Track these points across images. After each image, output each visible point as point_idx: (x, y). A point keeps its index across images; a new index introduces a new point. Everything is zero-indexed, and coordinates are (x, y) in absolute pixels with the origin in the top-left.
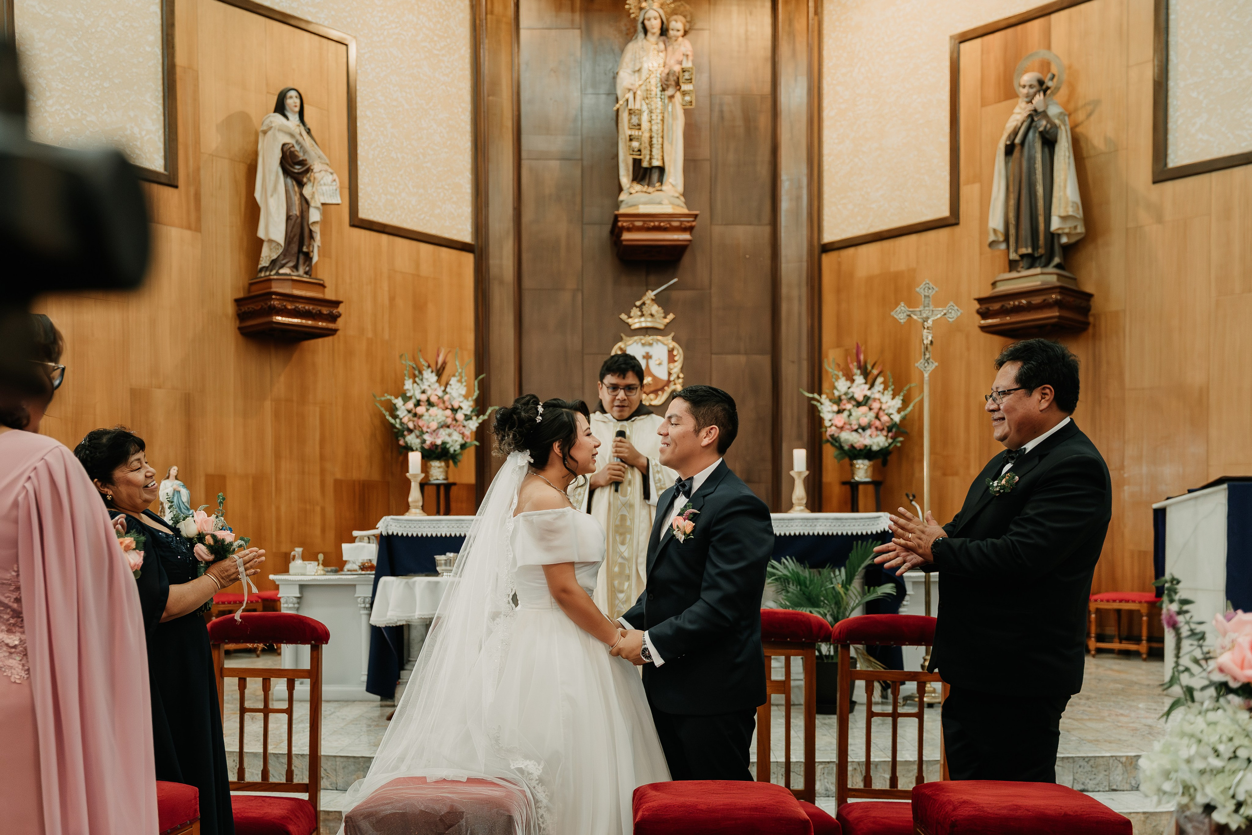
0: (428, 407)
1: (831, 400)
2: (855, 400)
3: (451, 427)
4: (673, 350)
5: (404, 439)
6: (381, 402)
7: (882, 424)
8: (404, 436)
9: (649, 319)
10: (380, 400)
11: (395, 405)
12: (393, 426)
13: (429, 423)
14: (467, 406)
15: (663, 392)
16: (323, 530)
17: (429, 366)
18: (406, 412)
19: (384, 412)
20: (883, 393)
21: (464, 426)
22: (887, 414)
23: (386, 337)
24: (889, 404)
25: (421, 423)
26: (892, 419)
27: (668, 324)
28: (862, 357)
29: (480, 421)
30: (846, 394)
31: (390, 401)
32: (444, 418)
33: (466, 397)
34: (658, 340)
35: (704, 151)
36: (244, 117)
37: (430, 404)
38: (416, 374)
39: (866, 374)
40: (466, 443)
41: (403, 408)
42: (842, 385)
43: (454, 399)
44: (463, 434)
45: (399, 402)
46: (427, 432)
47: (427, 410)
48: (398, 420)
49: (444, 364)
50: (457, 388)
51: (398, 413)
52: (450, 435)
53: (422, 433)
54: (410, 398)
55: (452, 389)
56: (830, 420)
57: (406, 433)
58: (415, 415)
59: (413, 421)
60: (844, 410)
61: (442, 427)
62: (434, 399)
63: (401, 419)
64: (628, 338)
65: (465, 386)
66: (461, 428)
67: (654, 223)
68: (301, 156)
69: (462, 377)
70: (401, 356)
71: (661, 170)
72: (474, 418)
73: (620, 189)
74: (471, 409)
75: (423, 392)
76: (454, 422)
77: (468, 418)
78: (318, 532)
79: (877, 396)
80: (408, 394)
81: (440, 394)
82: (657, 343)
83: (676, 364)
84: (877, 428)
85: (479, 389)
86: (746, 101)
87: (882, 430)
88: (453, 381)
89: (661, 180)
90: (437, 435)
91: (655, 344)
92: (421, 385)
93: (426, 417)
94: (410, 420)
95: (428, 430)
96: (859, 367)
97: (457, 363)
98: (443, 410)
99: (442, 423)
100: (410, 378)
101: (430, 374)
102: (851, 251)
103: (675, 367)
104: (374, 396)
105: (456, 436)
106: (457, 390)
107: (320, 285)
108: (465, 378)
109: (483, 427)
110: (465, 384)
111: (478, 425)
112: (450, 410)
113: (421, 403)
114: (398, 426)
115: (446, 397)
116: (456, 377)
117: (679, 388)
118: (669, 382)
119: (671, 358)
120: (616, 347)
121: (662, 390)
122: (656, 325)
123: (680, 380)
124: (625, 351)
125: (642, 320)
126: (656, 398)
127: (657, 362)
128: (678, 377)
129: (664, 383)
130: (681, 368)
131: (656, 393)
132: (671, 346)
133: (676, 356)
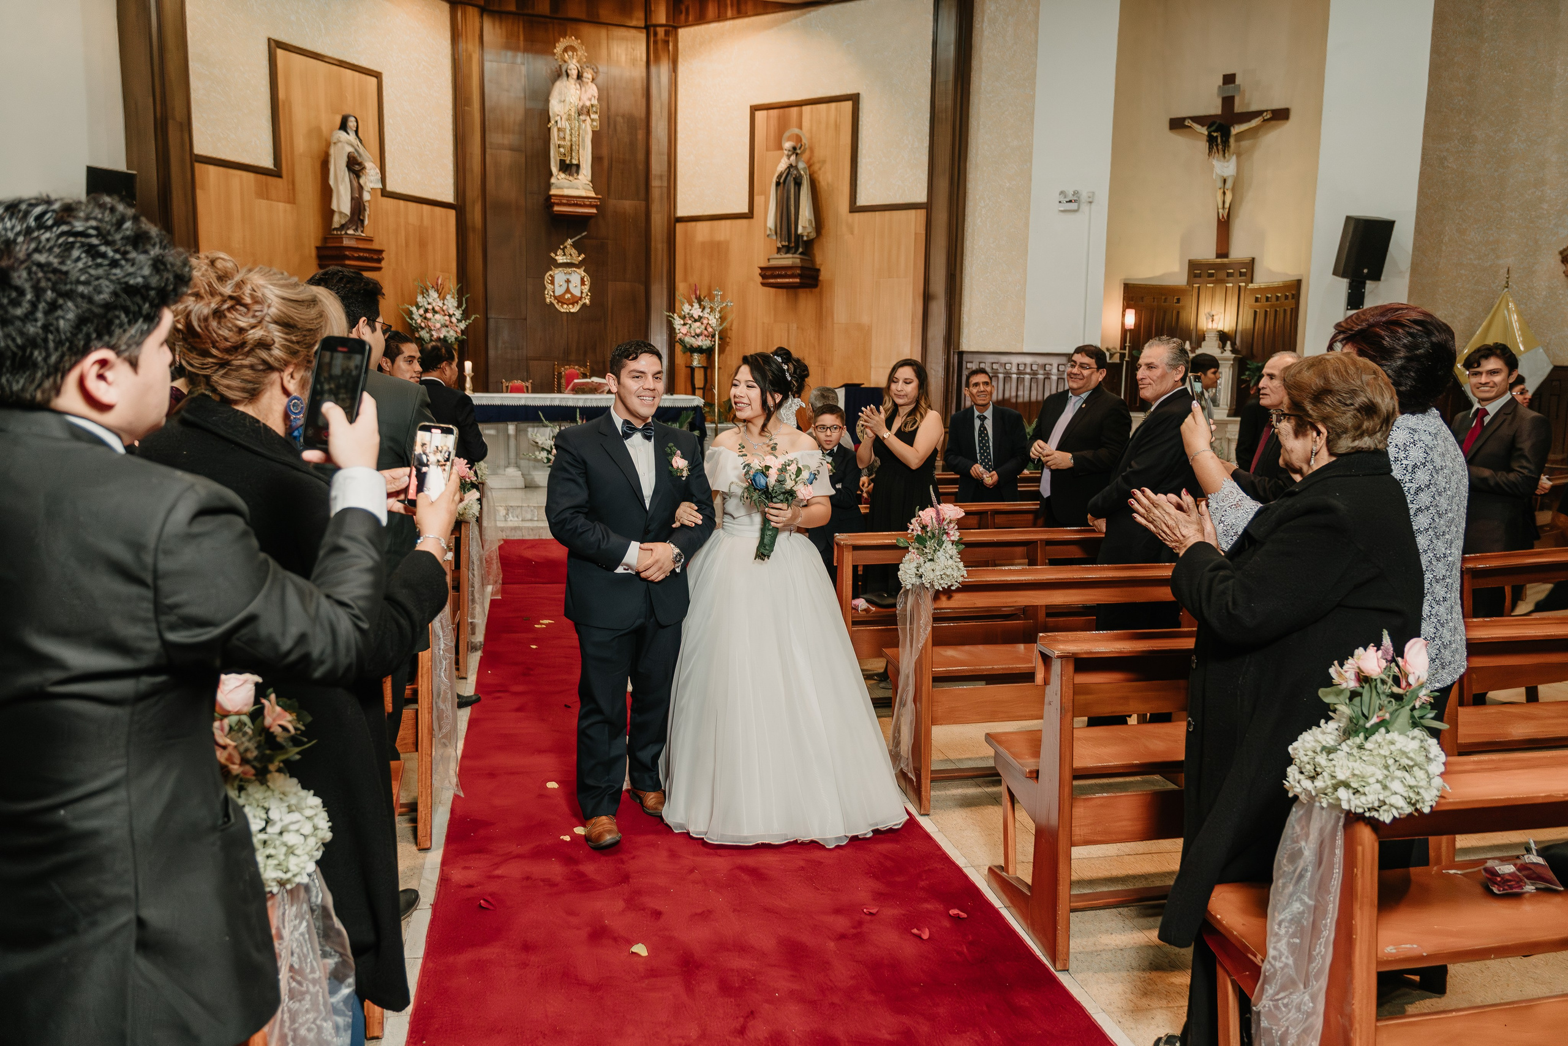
0: (433, 313)
1: (680, 317)
2: (694, 318)
3: (449, 326)
4: (584, 278)
6: (403, 310)
7: (708, 333)
8: (418, 331)
9: (569, 259)
10: (402, 308)
11: (411, 312)
12: (411, 325)
13: (435, 324)
14: (458, 314)
17: (433, 287)
18: (419, 317)
19: (405, 316)
21: (457, 326)
23: (404, 267)
24: (713, 321)
25: (429, 324)
26: (714, 330)
28: (698, 292)
29: (467, 323)
30: (688, 314)
31: (408, 308)
32: (444, 321)
33: (457, 308)
34: (574, 271)
35: (605, 152)
36: (319, 130)
37: (435, 312)
38: (424, 292)
39: (700, 302)
40: (458, 336)
41: (417, 313)
42: (686, 308)
43: (450, 308)
44: (457, 332)
45: (414, 309)
46: (434, 329)
47: (433, 315)
48: (414, 321)
49: (441, 286)
50: (452, 301)
53: (431, 330)
54: (422, 307)
55: (448, 302)
56: (679, 328)
57: (419, 329)
58: (425, 318)
59: (424, 322)
60: (687, 324)
61: (443, 327)
62: (437, 308)
63: (416, 321)
64: (557, 269)
66: (455, 327)
67: (571, 201)
68: (360, 160)
70: (415, 282)
71: (578, 166)
72: (464, 321)
73: (551, 174)
74: (461, 315)
75: (429, 304)
76: (451, 324)
77: (459, 321)
79: (706, 315)
80: (420, 305)
81: (441, 305)
83: (586, 287)
84: (705, 336)
86: (630, 120)
88: (448, 297)
89: (577, 172)
90: (440, 331)
91: (573, 273)
92: (428, 300)
93: (433, 320)
94: (421, 321)
96: (696, 298)
97: (451, 286)
98: (443, 316)
99: (443, 324)
100: (420, 294)
101: (433, 292)
102: (693, 224)
105: (452, 333)
106: (451, 303)
107: (370, 240)
108: (456, 296)
109: (467, 327)
110: (456, 301)
111: (465, 325)
112: (448, 315)
113: (429, 311)
114: (414, 325)
115: (445, 308)
116: (450, 295)
117: (587, 301)
118: (581, 298)
119: (583, 283)
120: (548, 274)
121: (577, 303)
122: (574, 262)
123: (589, 298)
124: (554, 278)
125: (564, 259)
126: (573, 308)
127: (574, 285)
128: (587, 296)
129: (578, 298)
130: (589, 289)
131: (573, 304)
132: (583, 275)
133: (586, 281)
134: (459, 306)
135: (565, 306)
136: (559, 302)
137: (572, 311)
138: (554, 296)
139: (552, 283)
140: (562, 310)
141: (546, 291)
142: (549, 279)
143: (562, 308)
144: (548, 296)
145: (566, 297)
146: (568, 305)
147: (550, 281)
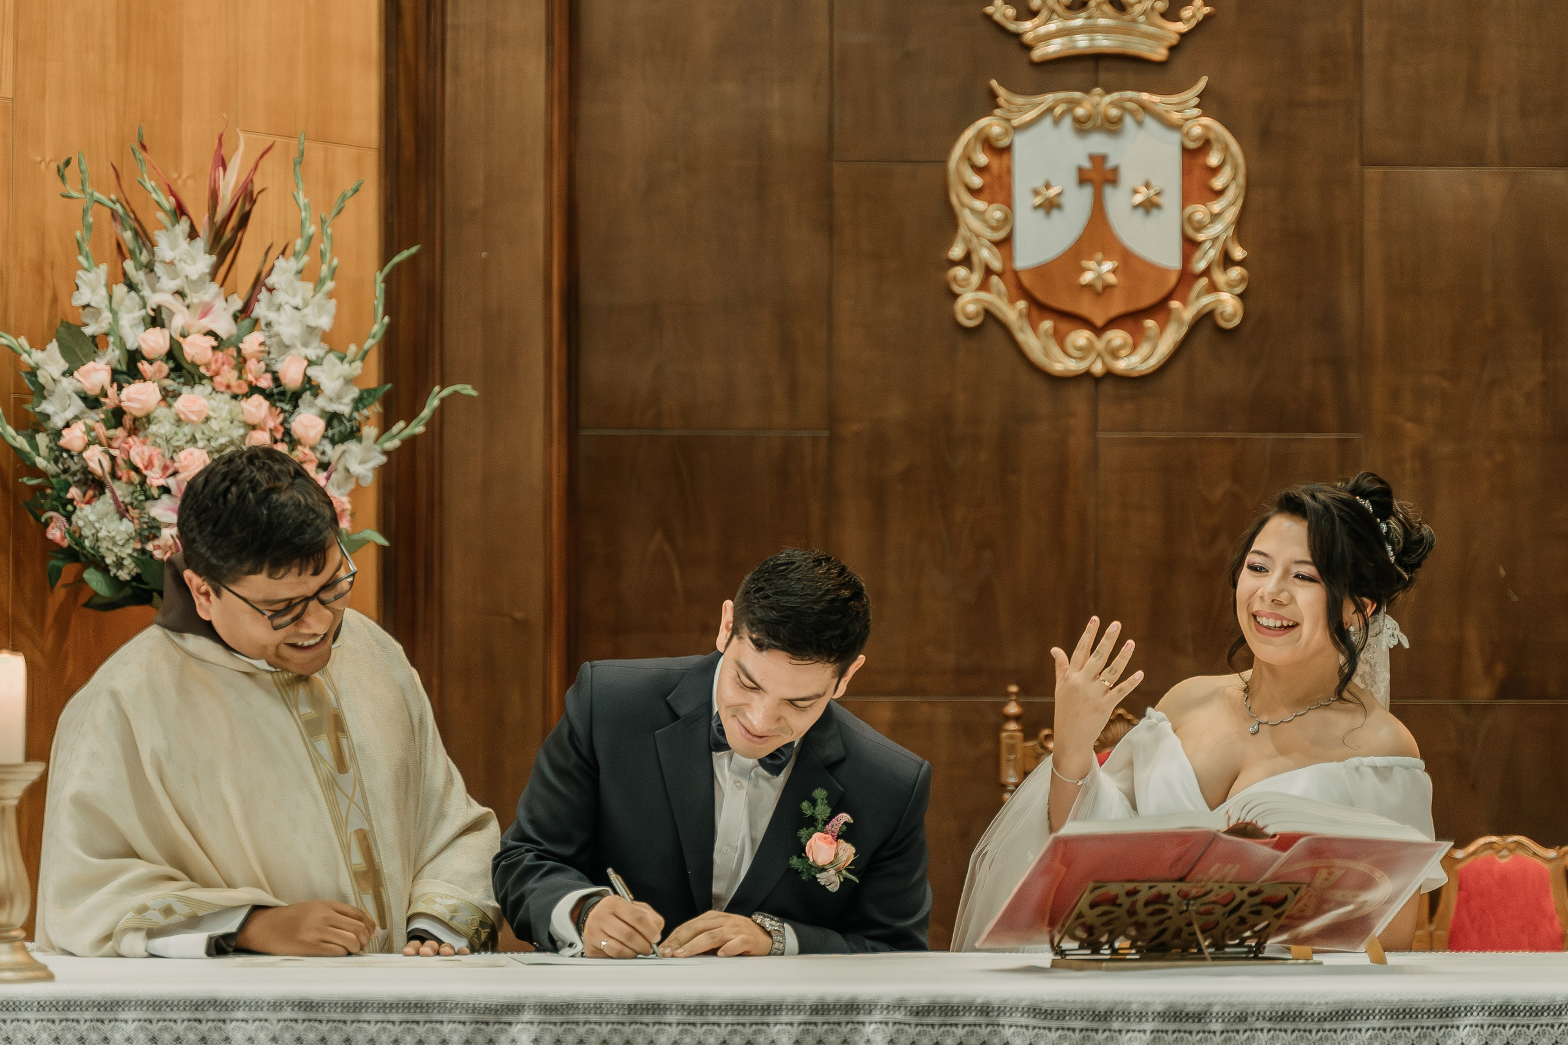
0: (170, 384)
4: (1206, 145)
5: (68, 517)
8: (67, 508)
9: (1110, 19)
11: (33, 373)
12: (20, 463)
13: (177, 449)
14: (341, 381)
15: (1162, 329)
17: (179, 211)
18: (78, 405)
21: (326, 466)
25: (139, 451)
27: (1183, 36)
29: (393, 444)
31: (9, 354)
32: (240, 431)
33: (333, 342)
34: (1144, 107)
37: (181, 369)
38: (126, 245)
41: (66, 383)
43: (285, 348)
45: (48, 361)
46: (166, 490)
47: (169, 396)
48: (42, 439)
49: (248, 196)
50: (298, 301)
51: (47, 407)
53: (145, 493)
54: (98, 343)
55: (279, 308)
57: (74, 492)
58: (117, 416)
59: (109, 443)
62: (197, 349)
63: (58, 434)
64: (1020, 100)
65: (330, 295)
69: (321, 258)
72: (370, 431)
74: (354, 392)
75: (156, 320)
77: (343, 429)
80: (88, 331)
81: (225, 326)
82: (1140, 123)
83: (1216, 207)
85: (390, 308)
88: (281, 273)
91: (1129, 121)
92: (146, 292)
93: (163, 428)
94: (93, 439)
95: (171, 482)
97: (302, 200)
98: (235, 397)
100: (95, 259)
101: (184, 244)
103: (1215, 217)
110: (330, 285)
111: (383, 459)
112: (268, 395)
113: (144, 366)
114: (41, 463)
115: (251, 343)
116: (296, 255)
117: (1228, 304)
118: (1187, 277)
119: (1197, 182)
120: (969, 135)
121: (1159, 309)
122: (1133, 45)
123: (1236, 272)
124: (1007, 150)
125: (1078, 22)
126: (1135, 347)
127: (1139, 198)
128: (1227, 261)
129: (1173, 280)
130: (1240, 222)
131: (1131, 319)
132: (1197, 131)
133: (1215, 171)
135: (1081, 337)
137: (1130, 363)
138: (1011, 276)
139: (997, 186)
140: (1063, 364)
141: (957, 252)
142: (979, 170)
143: (1056, 350)
144: (976, 278)
145: (1087, 277)
146: (1099, 331)
147: (976, 181)
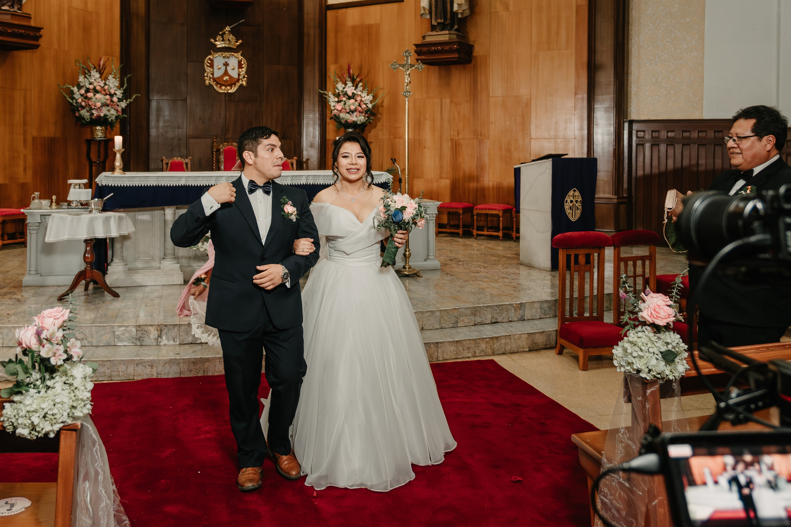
0: (94, 93)
1: (334, 95)
2: (348, 95)
3: (110, 105)
4: (241, 61)
7: (362, 109)
8: (79, 111)
9: (227, 42)
10: (63, 88)
11: (72, 91)
12: (71, 104)
13: (96, 103)
14: (119, 93)
15: (235, 86)
16: (25, 170)
17: (95, 68)
18: (80, 96)
19: (65, 95)
20: (362, 92)
21: (118, 105)
22: (364, 104)
23: (66, 48)
24: (366, 98)
25: (90, 103)
26: (367, 106)
28: (351, 71)
29: (128, 102)
30: (342, 92)
31: (69, 88)
32: (105, 100)
33: (119, 88)
34: (233, 55)
37: (96, 91)
38: (86, 73)
39: (353, 81)
40: (119, 115)
41: (78, 93)
42: (340, 86)
43: (111, 88)
44: (117, 111)
45: (75, 89)
46: (95, 109)
47: (94, 95)
48: (74, 101)
49: (104, 66)
50: (113, 81)
52: (109, 111)
53: (91, 109)
54: (83, 86)
56: (334, 106)
57: (80, 108)
58: (86, 98)
59: (85, 102)
60: (341, 101)
61: (104, 106)
62: (98, 88)
63: (77, 100)
64: (215, 53)
65: (118, 81)
66: (116, 106)
69: (116, 75)
70: (76, 61)
72: (124, 101)
74: (122, 95)
75: (91, 84)
76: (112, 103)
77: (120, 100)
78: (21, 169)
79: (359, 93)
80: (81, 85)
81: (102, 85)
83: (243, 69)
84: (360, 112)
87: (362, 113)
88: (110, 77)
90: (101, 110)
91: (231, 57)
92: (90, 79)
93: (94, 100)
94: (82, 101)
95: (95, 108)
96: (350, 77)
97: (113, 67)
98: (104, 95)
99: (104, 103)
100: (82, 75)
101: (95, 72)
102: (344, 10)
103: (243, 71)
104: (59, 85)
105: (113, 112)
106: (113, 83)
107: (28, 17)
108: (118, 76)
109: (128, 106)
110: (118, 79)
111: (126, 105)
112: (109, 95)
113: (90, 91)
114: (74, 104)
115: (106, 87)
116: (112, 74)
117: (244, 83)
118: (238, 80)
119: (240, 66)
120: (208, 58)
121: (235, 84)
122: (231, 46)
123: (245, 79)
124: (213, 60)
125: (223, 43)
126: (231, 89)
127: (232, 68)
128: (244, 77)
129: (236, 80)
130: (246, 72)
131: (231, 85)
132: (240, 59)
133: (243, 64)
134: (121, 85)
135: (223, 87)
136: (216, 85)
137: (231, 91)
138: (214, 79)
139: (212, 66)
140: (221, 91)
141: (206, 75)
142: (209, 63)
143: (220, 90)
144: (208, 79)
145: (224, 79)
146: (226, 87)
147: (209, 65)
